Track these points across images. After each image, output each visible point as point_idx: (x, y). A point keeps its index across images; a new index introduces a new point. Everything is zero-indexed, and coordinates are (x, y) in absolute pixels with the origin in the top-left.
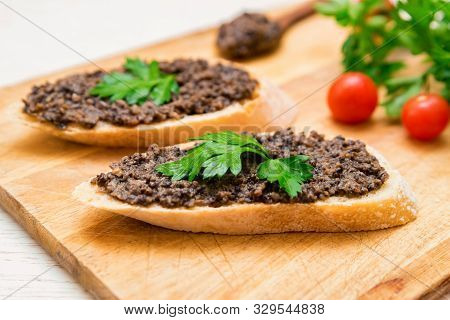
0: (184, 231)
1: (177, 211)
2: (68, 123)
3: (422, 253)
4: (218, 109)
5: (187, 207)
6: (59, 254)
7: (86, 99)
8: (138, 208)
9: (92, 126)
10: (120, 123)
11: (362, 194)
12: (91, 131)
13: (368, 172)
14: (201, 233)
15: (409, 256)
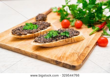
0: (51, 47)
3: (89, 42)
4: (47, 28)
5: (52, 42)
6: (32, 55)
7: (23, 30)
8: (44, 44)
9: (26, 34)
10: (31, 33)
11: (78, 35)
12: (26, 35)
13: (77, 32)
14: (54, 47)
15: (87, 43)
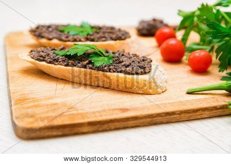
1: (50, 65)
2: (43, 37)
